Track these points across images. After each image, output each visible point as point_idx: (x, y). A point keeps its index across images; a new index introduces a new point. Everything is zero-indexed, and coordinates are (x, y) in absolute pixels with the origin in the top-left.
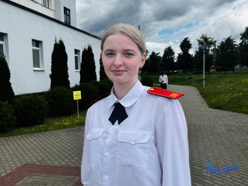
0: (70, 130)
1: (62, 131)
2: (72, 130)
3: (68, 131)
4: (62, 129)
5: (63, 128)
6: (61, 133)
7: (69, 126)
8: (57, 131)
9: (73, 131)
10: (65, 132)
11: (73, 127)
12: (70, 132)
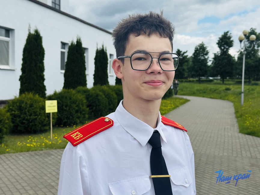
0: (35, 153)
1: (25, 154)
2: (38, 153)
3: (31, 155)
4: (24, 152)
5: (27, 150)
6: (21, 157)
7: (35, 149)
8: (17, 154)
9: (38, 155)
10: (27, 156)
11: (40, 150)
12: (34, 156)
